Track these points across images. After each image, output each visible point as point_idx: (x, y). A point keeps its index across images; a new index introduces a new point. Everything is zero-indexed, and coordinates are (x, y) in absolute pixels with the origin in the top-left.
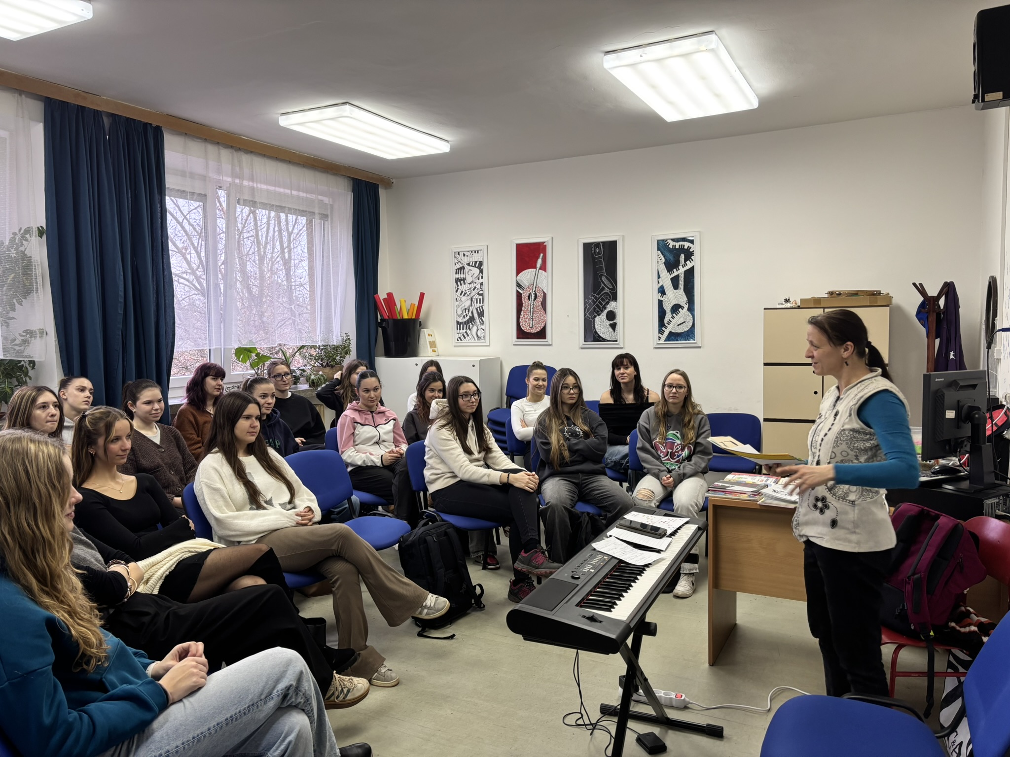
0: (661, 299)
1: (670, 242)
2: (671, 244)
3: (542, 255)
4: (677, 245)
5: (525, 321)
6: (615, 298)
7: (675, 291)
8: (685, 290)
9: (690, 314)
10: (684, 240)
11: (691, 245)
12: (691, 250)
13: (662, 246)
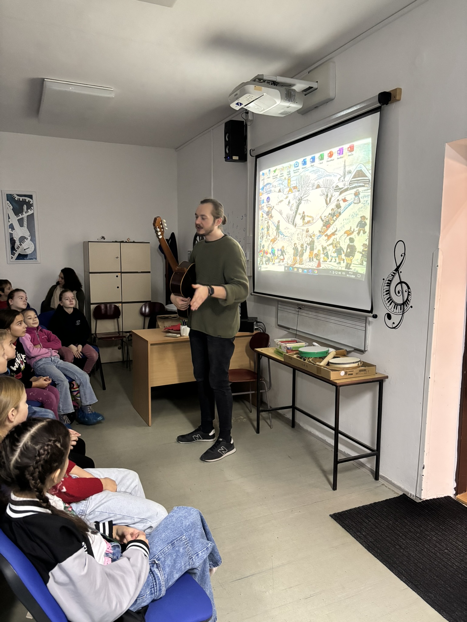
0: (11, 232)
1: (16, 196)
2: (17, 198)
4: (21, 199)
7: (21, 228)
9: (32, 243)
10: (25, 196)
11: (30, 200)
12: (31, 203)
13: (10, 198)
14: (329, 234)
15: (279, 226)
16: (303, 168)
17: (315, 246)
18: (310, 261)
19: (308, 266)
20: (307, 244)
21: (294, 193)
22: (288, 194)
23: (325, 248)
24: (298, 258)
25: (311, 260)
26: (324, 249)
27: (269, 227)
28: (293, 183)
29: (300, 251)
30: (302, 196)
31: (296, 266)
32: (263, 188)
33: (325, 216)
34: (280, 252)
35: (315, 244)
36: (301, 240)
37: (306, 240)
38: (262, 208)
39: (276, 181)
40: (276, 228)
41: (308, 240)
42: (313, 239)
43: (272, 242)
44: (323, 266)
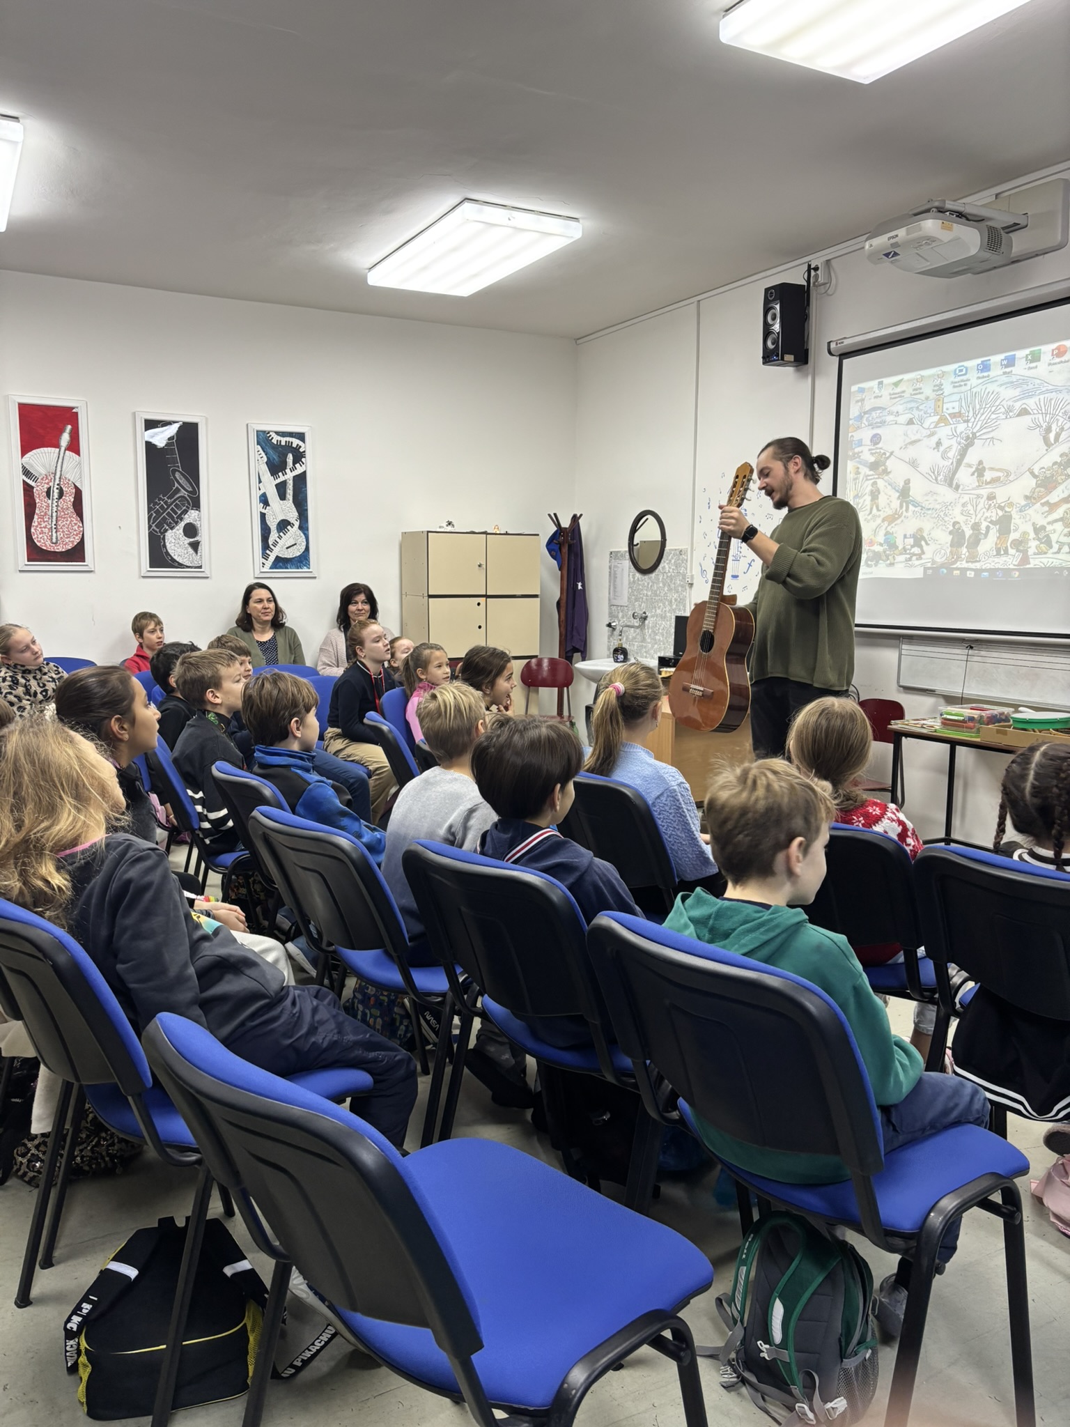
0: (263, 511)
1: (273, 435)
2: (275, 439)
3: (69, 427)
4: (283, 440)
5: (42, 532)
6: (196, 505)
7: (281, 502)
8: (294, 502)
9: (302, 534)
10: (291, 435)
11: (301, 443)
12: (301, 450)
13: (263, 439)
14: (1052, 501)
15: (909, 489)
16: (979, 378)
17: (1012, 525)
18: (998, 553)
19: (993, 564)
20: (991, 522)
21: (953, 426)
22: (935, 427)
23: (1043, 528)
24: (964, 550)
25: (1000, 551)
26: (1037, 530)
27: (879, 493)
28: (951, 407)
29: (970, 537)
30: (975, 431)
31: (958, 565)
32: (860, 418)
33: (1044, 468)
34: (911, 541)
35: (1013, 521)
36: (974, 517)
37: (988, 514)
38: (856, 456)
39: (902, 402)
40: (898, 494)
41: (994, 514)
42: (1006, 512)
43: (886, 523)
44: (1035, 562)
